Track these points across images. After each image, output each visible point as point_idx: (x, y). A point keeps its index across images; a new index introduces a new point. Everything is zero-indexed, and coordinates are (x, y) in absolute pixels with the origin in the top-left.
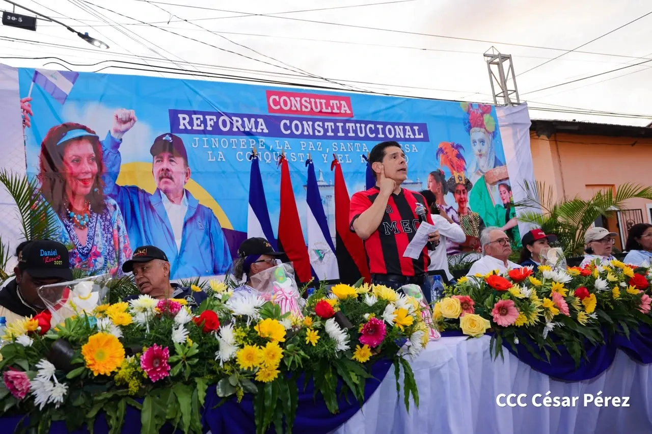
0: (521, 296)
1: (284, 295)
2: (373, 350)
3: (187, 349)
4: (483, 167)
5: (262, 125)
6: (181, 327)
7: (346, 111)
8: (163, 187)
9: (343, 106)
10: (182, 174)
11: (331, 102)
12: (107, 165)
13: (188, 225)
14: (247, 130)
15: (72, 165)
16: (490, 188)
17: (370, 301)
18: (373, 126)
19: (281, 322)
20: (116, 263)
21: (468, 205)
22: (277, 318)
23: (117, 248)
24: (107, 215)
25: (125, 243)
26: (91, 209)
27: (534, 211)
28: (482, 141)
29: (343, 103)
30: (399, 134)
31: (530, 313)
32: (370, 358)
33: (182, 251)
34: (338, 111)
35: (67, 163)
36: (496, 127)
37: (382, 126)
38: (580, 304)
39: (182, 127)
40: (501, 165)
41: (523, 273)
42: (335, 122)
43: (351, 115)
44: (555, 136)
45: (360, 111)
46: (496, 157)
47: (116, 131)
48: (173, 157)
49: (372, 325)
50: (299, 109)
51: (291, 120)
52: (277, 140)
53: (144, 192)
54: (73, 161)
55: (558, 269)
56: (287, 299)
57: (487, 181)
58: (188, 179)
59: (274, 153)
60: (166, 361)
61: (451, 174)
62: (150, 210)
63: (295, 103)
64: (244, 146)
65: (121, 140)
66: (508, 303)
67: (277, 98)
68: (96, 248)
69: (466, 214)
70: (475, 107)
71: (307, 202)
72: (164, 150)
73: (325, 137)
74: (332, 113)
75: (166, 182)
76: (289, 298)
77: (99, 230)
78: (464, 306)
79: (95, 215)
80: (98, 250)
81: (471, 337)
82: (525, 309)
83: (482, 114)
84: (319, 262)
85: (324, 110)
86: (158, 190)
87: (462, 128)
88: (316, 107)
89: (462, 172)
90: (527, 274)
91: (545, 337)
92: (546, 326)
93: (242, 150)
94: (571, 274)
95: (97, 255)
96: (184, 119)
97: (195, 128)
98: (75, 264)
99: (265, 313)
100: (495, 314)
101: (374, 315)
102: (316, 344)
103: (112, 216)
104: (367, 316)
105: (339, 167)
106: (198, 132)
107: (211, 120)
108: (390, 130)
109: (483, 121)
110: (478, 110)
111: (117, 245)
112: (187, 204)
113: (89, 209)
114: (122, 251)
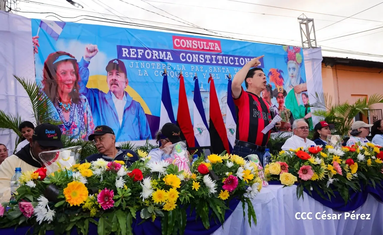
0: (315, 163)
1: (180, 160)
2: (230, 193)
3: (124, 192)
4: (294, 83)
5: (169, 56)
6: (121, 178)
7: (217, 49)
8: (113, 90)
9: (216, 46)
10: (124, 82)
11: (210, 43)
12: (81, 76)
13: (126, 112)
14: (161, 58)
15: (61, 75)
16: (297, 96)
17: (230, 165)
18: (232, 58)
19: (178, 176)
20: (86, 132)
21: (284, 105)
22: (176, 173)
23: (86, 123)
24: (81, 104)
25: (90, 120)
26: (72, 101)
27: (322, 110)
28: (294, 69)
29: (216, 44)
31: (320, 173)
32: (228, 197)
33: (123, 126)
34: (213, 49)
35: (58, 75)
36: (303, 61)
37: (237, 58)
38: (348, 168)
39: (124, 55)
40: (304, 83)
41: (317, 150)
42: (211, 55)
43: (221, 51)
44: (336, 66)
45: (225, 49)
46: (301, 78)
47: (87, 57)
48: (118, 73)
49: (230, 179)
50: (191, 47)
51: (186, 53)
52: (178, 65)
53: (102, 92)
54: (62, 74)
55: (337, 147)
56: (182, 162)
57: (295, 92)
58: (127, 85)
59: (176, 72)
60: (112, 198)
61: (275, 87)
62: (105, 103)
63: (189, 44)
64: (159, 67)
65: (89, 62)
66: (308, 167)
67: (178, 40)
68: (75, 123)
69: (283, 110)
70: (291, 49)
71: (194, 100)
72: (114, 69)
73: (205, 63)
74: (210, 50)
75: (115, 87)
76: (183, 162)
77: (76, 113)
78: (282, 168)
79: (74, 104)
80: (76, 124)
81: (286, 186)
82: (317, 171)
83: (295, 53)
84: (199, 135)
85: (205, 48)
86: (110, 91)
87: (283, 60)
88: (201, 46)
89: (282, 86)
90: (319, 150)
91: (328, 186)
92: (329, 181)
93: (158, 70)
94: (344, 151)
95: (75, 127)
96: (125, 51)
97: (132, 56)
98: (63, 132)
99: (169, 170)
100: (300, 173)
101: (232, 173)
102: (198, 190)
103: (83, 105)
104: (227, 174)
105: (212, 81)
106: (133, 59)
107: (140, 52)
108: (242, 60)
109: (295, 57)
110: (292, 50)
111: (86, 122)
112: (126, 100)
113: (71, 101)
114: (89, 125)
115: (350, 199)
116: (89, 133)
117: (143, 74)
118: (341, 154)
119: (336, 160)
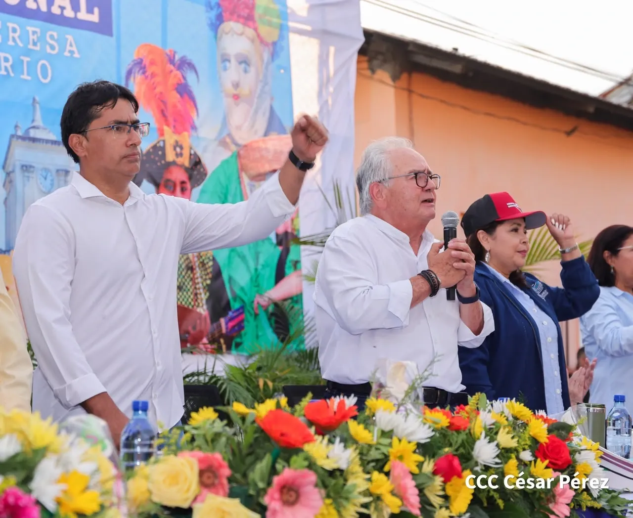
0: (329, 465)
4: (239, 128)
16: (247, 188)
28: (244, 61)
31: (344, 503)
36: (283, 33)
41: (335, 411)
46: (272, 111)
57: (243, 168)
66: (304, 476)
78: (205, 477)
82: (336, 493)
89: (184, 134)
90: (344, 415)
94: (432, 423)
100: (271, 501)
101: (13, 480)
109: (252, 10)
118: (423, 434)
119: (401, 458)
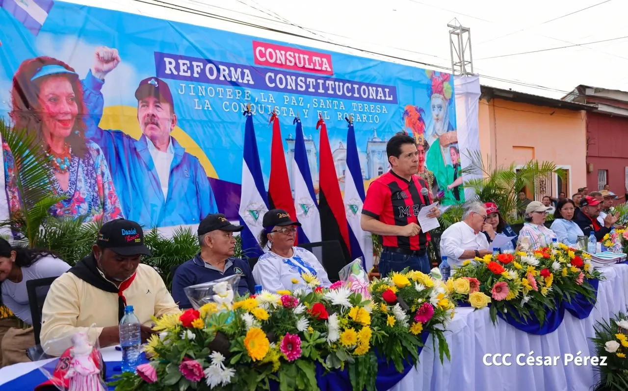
0: (509, 278)
1: (360, 285)
2: (423, 325)
4: (439, 130)
5: (248, 76)
7: (326, 68)
8: (149, 133)
9: (324, 63)
10: (168, 120)
11: (314, 58)
12: (89, 106)
13: (174, 173)
14: (234, 80)
15: (49, 104)
16: (443, 150)
17: (419, 288)
18: (349, 85)
20: (101, 210)
21: (425, 164)
23: (102, 194)
24: (90, 159)
25: (109, 189)
26: (72, 152)
29: (325, 60)
30: (372, 95)
31: (515, 289)
33: (169, 198)
34: (320, 68)
35: (44, 103)
36: (453, 95)
37: (358, 86)
38: (543, 281)
39: (168, 72)
40: (453, 130)
42: (317, 78)
43: (331, 73)
44: (493, 100)
45: (340, 69)
46: (449, 122)
47: (98, 70)
48: (159, 102)
49: (425, 307)
50: (284, 63)
51: (276, 73)
52: (262, 93)
53: (129, 137)
54: (50, 100)
55: (530, 254)
56: (362, 288)
57: (441, 143)
58: (174, 126)
59: (259, 105)
60: (299, 346)
61: (413, 135)
62: (135, 156)
63: (280, 56)
64: (230, 96)
65: (103, 80)
67: (263, 49)
68: (79, 193)
69: (423, 172)
70: (438, 75)
71: (295, 158)
72: (149, 95)
73: (306, 92)
74: (314, 70)
75: (152, 129)
77: (81, 175)
78: (472, 285)
79: (76, 159)
80: (81, 196)
82: (512, 287)
83: (443, 82)
84: (304, 216)
85: (307, 66)
86: (144, 136)
88: (300, 63)
89: (422, 134)
91: (522, 306)
92: (523, 299)
93: (229, 100)
94: (539, 259)
95: (81, 201)
96: (170, 63)
97: (182, 73)
98: (57, 210)
99: (353, 301)
100: (493, 292)
101: (425, 299)
102: (393, 326)
103: (95, 160)
104: (420, 300)
105: (324, 126)
106: (185, 78)
107: (197, 66)
108: (364, 90)
109: (442, 88)
110: (439, 77)
111: (102, 191)
112: (174, 152)
113: (70, 152)
114: (107, 197)
115: (547, 320)
116: (108, 212)
117: (203, 108)
118: (536, 263)
119: (530, 272)
